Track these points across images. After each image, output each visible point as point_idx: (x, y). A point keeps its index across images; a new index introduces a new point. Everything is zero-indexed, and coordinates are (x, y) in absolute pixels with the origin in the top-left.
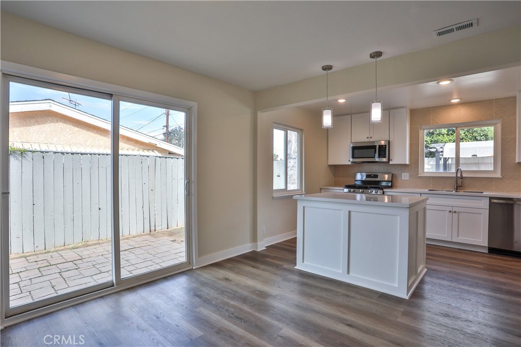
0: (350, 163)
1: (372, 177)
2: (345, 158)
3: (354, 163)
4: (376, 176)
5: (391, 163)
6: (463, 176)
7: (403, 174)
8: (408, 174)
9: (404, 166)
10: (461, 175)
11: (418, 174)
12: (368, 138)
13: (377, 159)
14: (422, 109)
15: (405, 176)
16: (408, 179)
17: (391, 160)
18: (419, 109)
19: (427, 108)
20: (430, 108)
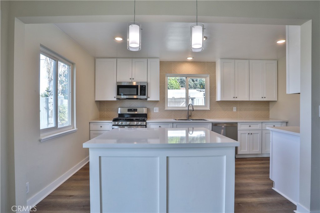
0: (115, 99)
1: (133, 111)
2: (111, 96)
3: (118, 100)
4: (136, 110)
5: (148, 99)
6: (194, 109)
7: (154, 108)
8: (158, 108)
9: (156, 102)
10: (193, 108)
11: (165, 108)
12: (130, 79)
13: (139, 97)
14: (167, 62)
15: (156, 110)
16: (158, 112)
17: (149, 97)
18: (165, 62)
19: (170, 62)
20: (172, 62)
